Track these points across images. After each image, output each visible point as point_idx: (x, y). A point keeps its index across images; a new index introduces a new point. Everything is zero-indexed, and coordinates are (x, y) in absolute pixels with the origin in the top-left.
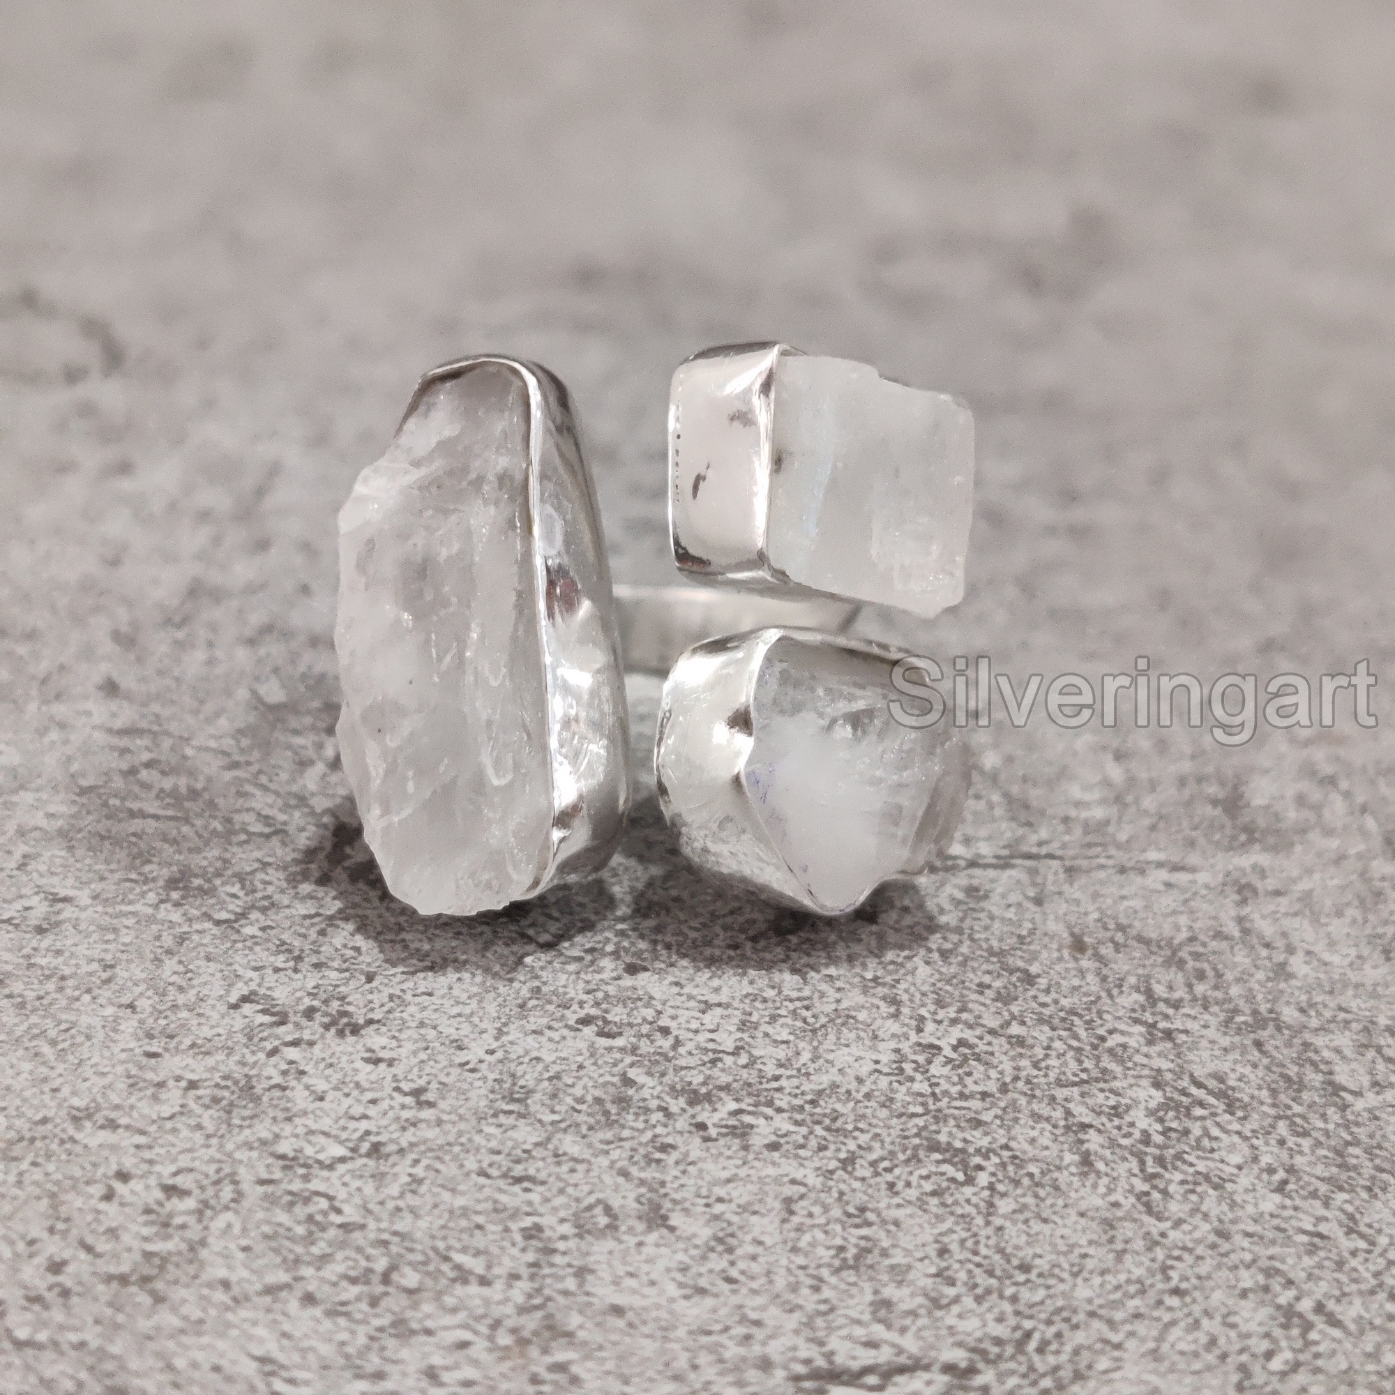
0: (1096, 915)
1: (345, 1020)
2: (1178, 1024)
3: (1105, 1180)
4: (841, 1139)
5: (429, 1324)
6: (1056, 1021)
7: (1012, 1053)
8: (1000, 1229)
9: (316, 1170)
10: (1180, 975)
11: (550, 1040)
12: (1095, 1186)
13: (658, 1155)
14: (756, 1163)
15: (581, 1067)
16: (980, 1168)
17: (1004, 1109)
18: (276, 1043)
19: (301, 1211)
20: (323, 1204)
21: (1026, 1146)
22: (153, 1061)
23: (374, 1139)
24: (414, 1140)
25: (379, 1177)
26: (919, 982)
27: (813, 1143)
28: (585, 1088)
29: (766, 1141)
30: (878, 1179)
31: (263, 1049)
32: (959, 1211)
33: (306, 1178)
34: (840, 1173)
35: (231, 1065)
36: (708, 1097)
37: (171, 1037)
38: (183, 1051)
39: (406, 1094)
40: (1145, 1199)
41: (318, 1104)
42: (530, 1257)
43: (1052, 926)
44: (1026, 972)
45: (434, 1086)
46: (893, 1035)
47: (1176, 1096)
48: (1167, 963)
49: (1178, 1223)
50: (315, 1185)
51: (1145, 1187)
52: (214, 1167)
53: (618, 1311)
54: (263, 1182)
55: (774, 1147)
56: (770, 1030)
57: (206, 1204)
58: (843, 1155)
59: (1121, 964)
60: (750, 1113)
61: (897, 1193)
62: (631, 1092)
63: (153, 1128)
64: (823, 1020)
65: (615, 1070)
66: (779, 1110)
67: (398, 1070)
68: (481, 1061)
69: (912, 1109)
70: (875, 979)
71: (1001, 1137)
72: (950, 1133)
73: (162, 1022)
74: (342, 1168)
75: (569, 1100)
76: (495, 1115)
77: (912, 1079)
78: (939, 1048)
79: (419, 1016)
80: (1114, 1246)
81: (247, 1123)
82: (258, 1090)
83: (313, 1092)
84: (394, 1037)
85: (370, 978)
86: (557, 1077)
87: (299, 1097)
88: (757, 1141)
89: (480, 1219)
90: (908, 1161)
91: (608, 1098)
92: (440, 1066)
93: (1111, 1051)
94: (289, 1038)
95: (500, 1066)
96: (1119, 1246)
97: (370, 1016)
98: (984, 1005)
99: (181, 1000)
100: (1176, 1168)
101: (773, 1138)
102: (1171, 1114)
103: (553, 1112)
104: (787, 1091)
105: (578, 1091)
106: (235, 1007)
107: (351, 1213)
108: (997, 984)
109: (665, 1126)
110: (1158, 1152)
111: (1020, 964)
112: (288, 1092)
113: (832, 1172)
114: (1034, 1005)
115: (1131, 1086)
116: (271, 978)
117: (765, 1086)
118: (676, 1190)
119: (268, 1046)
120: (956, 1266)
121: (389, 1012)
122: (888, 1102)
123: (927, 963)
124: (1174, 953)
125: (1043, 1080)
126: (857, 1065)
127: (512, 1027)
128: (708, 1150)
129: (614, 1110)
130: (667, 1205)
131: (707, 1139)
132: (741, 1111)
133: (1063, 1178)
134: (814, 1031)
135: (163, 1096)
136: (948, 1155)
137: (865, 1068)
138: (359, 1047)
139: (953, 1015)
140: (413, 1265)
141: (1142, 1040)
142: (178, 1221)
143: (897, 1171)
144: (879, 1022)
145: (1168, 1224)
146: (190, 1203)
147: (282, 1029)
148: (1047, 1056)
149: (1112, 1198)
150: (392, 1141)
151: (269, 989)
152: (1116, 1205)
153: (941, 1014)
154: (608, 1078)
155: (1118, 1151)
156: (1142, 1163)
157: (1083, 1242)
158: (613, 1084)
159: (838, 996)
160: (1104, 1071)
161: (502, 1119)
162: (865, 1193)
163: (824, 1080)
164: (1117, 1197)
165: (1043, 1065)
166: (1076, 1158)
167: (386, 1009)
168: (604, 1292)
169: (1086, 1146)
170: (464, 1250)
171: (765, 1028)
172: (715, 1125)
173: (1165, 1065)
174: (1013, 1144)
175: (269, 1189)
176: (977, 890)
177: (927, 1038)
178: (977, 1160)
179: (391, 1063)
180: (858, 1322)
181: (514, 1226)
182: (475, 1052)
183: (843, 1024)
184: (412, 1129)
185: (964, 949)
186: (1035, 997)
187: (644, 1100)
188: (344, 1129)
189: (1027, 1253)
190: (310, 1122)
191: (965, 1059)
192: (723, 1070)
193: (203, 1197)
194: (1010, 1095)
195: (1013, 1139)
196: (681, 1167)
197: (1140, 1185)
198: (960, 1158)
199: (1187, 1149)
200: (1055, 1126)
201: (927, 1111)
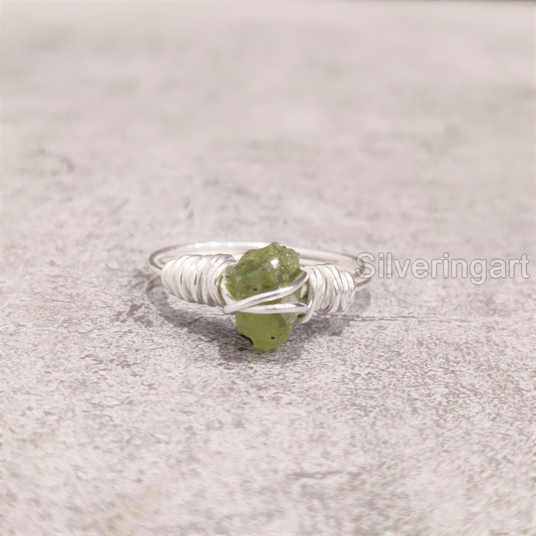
0: (429, 335)
1: (125, 363)
2: (457, 369)
3: (421, 416)
4: (317, 401)
6: (408, 367)
7: (389, 377)
8: (377, 430)
9: (107, 408)
10: (460, 354)
12: (417, 418)
13: (242, 406)
14: (282, 409)
16: (371, 411)
17: (384, 394)
18: (97, 370)
19: (97, 420)
20: (108, 418)
21: (391, 405)
22: (48, 374)
23: (131, 399)
25: (131, 411)
27: (305, 403)
28: (217, 385)
29: (287, 402)
30: (330, 414)
32: (361, 424)
33: (102, 411)
34: (315, 412)
35: (79, 376)
36: (265, 388)
37: (56, 367)
39: (145, 386)
41: (110, 388)
42: (187, 435)
43: (411, 338)
44: (398, 352)
45: (158, 383)
46: (342, 371)
47: (454, 391)
48: (456, 350)
49: (450, 430)
50: (105, 413)
51: (438, 418)
52: (66, 406)
54: (84, 411)
55: (289, 404)
57: (61, 418)
58: (317, 407)
59: (437, 350)
60: (281, 393)
61: (336, 419)
62: (235, 386)
64: (315, 365)
65: (229, 380)
66: (293, 393)
67: (144, 378)
69: (346, 393)
70: (337, 354)
71: (381, 402)
72: (361, 401)
73: (54, 363)
74: (117, 408)
75: (210, 388)
76: (180, 392)
77: (348, 384)
78: (360, 375)
79: (154, 362)
80: (422, 436)
81: (81, 393)
82: (88, 383)
83: (110, 385)
84: (144, 368)
86: (206, 381)
87: (103, 385)
88: (283, 402)
89: (168, 424)
90: (343, 409)
91: (225, 388)
93: (429, 376)
94: (103, 368)
96: (424, 436)
98: (381, 362)
100: (450, 413)
101: (289, 401)
102: (451, 396)
103: (203, 392)
104: (297, 387)
105: (214, 386)
107: (117, 421)
108: (386, 355)
109: (247, 396)
110: (444, 408)
111: (396, 350)
112: (99, 385)
113: (311, 412)
114: (400, 362)
115: (436, 387)
117: (288, 385)
118: (248, 416)
119: (94, 370)
120: (357, 441)
122: (337, 391)
123: (359, 349)
124: (459, 347)
125: (400, 385)
126: (326, 379)
127: (191, 366)
128: (263, 404)
129: (227, 391)
130: (244, 420)
131: (263, 401)
132: (278, 393)
133: (404, 415)
134: (311, 369)
135: (50, 384)
136: (359, 407)
137: (329, 381)
138: (129, 371)
139: (367, 365)
140: (140, 438)
141: (442, 373)
142: (49, 423)
143: (338, 412)
145: (446, 430)
146: (55, 417)
147: (100, 365)
148: (403, 378)
149: (423, 422)
150: (138, 400)
152: (425, 424)
153: (362, 364)
154: (227, 382)
155: (428, 407)
157: (410, 435)
158: (228, 384)
159: (322, 358)
160: (426, 383)
162: (324, 418)
164: (426, 421)
165: (401, 380)
166: (411, 409)
167: (142, 360)
168: (214, 447)
169: (415, 405)
170: (161, 433)
171: (291, 367)
172: (267, 397)
173: (450, 381)
174: (386, 404)
175: (87, 414)
176: (382, 327)
177: (355, 372)
178: (371, 409)
180: (315, 458)
181: (182, 426)
183: (323, 367)
184: (146, 396)
186: (401, 360)
187: (240, 389)
188: (120, 396)
189: (387, 438)
190: (106, 394)
191: (370, 378)
192: (273, 380)
193: (60, 415)
194: (387, 389)
196: (251, 409)
197: (435, 418)
198: (364, 408)
199: (456, 407)
200: (403, 399)
201: (352, 394)
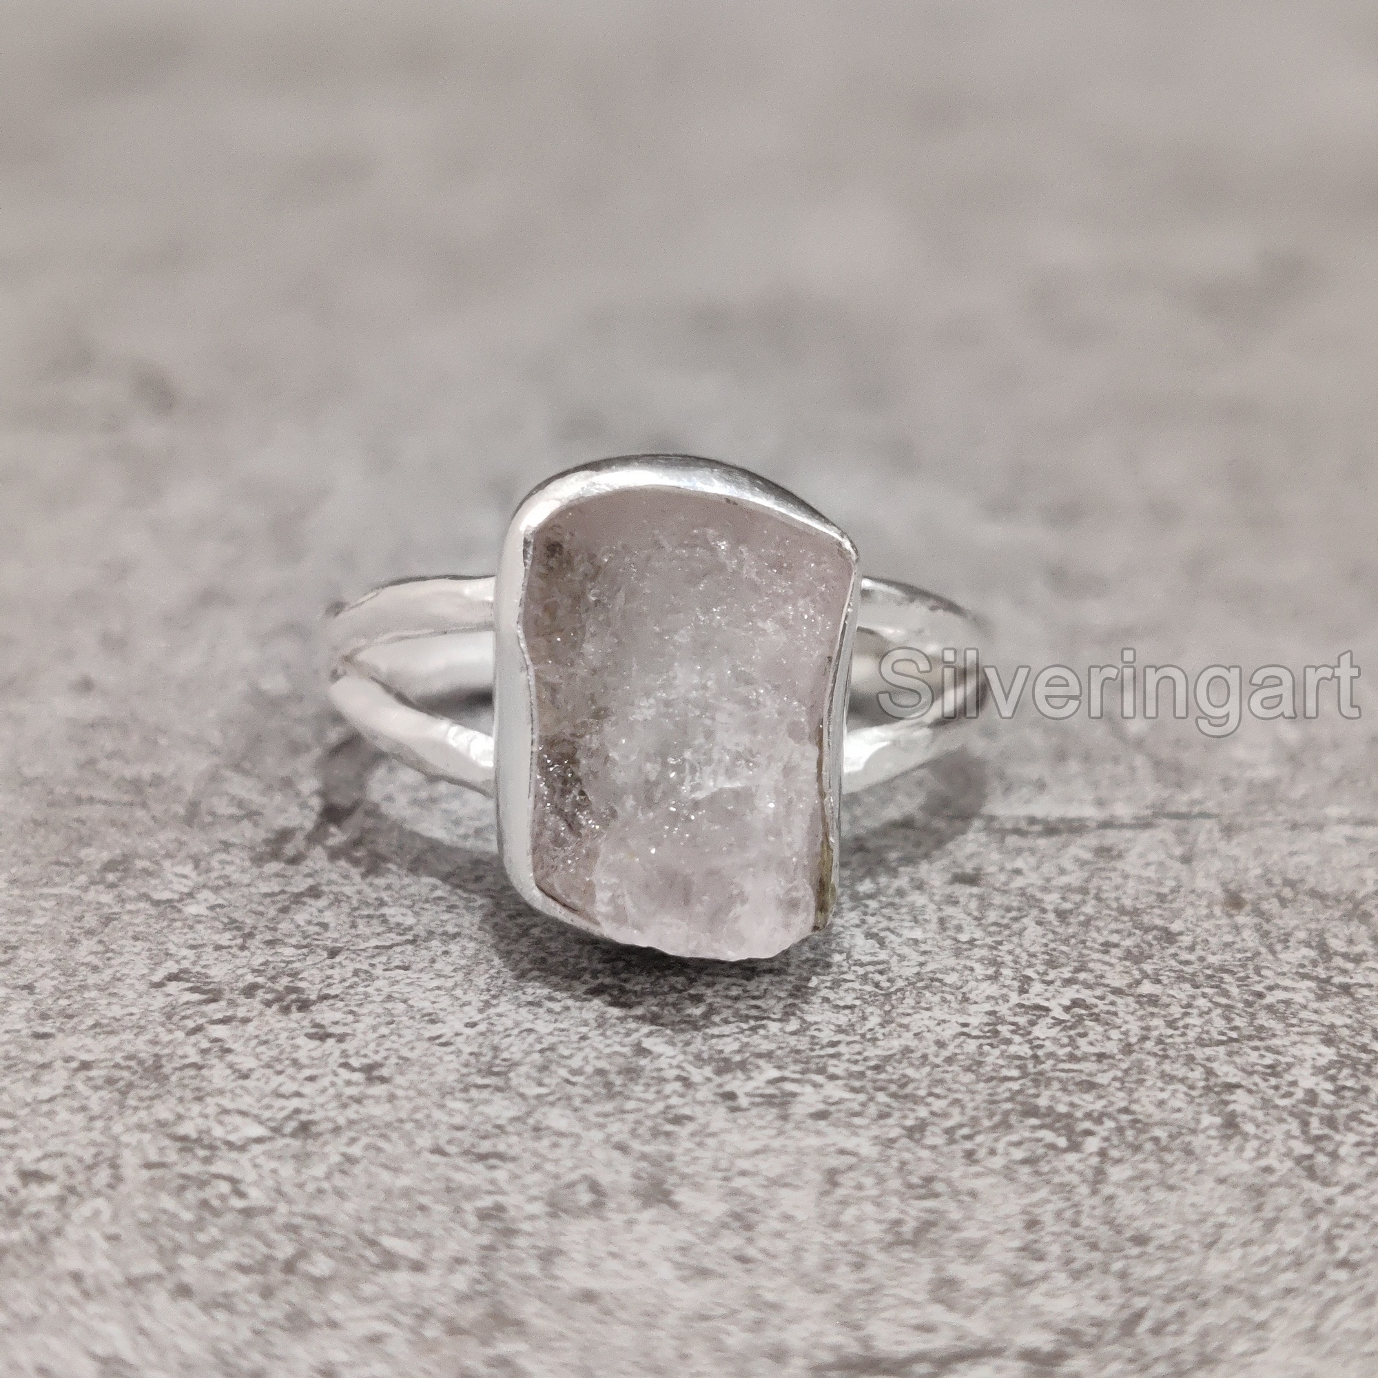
0: (1258, 871)
1: (294, 996)
2: (1359, 979)
3: (1254, 1144)
4: (910, 1105)
5: (337, 1316)
6: (1201, 979)
7: (1141, 1012)
8: (1110, 1198)
9: (224, 1151)
10: (1363, 928)
11: (550, 1011)
12: (1241, 1150)
13: (669, 1128)
14: (797, 1134)
15: (584, 1038)
16: (1089, 1133)
17: (1126, 1071)
18: (201, 1021)
19: (191, 1196)
20: (225, 1187)
21: (1151, 1109)
22: (41, 1042)
23: (304, 1117)
24: (354, 1116)
25: (302, 1159)
26: (1026, 943)
27: (872, 1110)
28: (586, 1059)
29: (812, 1110)
30: (954, 1147)
31: (183, 1028)
32: (1057, 1180)
33: (207, 1161)
34: (904, 1142)
35: (141, 1046)
36: (742, 1066)
37: (71, 1017)
38: (82, 1032)
39: (354, 1070)
40: (1306, 1163)
41: (241, 1082)
42: (485, 1239)
43: (1201, 883)
44: (1165, 930)
45: (393, 1060)
46: (989, 998)
47: (1354, 1053)
48: (1348, 917)
49: (1350, 1189)
50: (219, 1167)
51: (1308, 1150)
52: (93, 1150)
53: (589, 1297)
54: (149, 1166)
55: (821, 1115)
56: (831, 995)
57: (72, 1190)
58: (909, 1122)
59: (1287, 919)
60: (794, 1081)
61: (976, 1162)
62: (643, 1062)
63: (23, 1112)
64: (900, 983)
65: (628, 1040)
66: (833, 1077)
67: (349, 1046)
68: (457, 1034)
69: (1005, 1072)
70: (972, 942)
71: (1120, 1100)
72: (1053, 1098)
73: (63, 1002)
74: (256, 1149)
75: (563, 1073)
76: (465, 1090)
77: (1008, 1042)
78: (1047, 1010)
79: (386, 990)
80: (1261, 1215)
81: (145, 1104)
82: (167, 1069)
83: (239, 1071)
84: (351, 1012)
85: (333, 953)
86: (552, 1048)
87: (218, 1074)
88: (798, 1110)
89: (424, 1200)
90: (994, 1128)
91: (613, 1069)
92: (403, 1041)
93: (1270, 1008)
94: (219, 1016)
95: (481, 1039)
96: (1268, 1213)
97: (326, 991)
98: (1111, 965)
99: (92, 979)
100: (1348, 1129)
101: (822, 1107)
102: (1346, 1072)
103: (540, 1084)
104: (846, 1057)
105: (576, 1062)
106: (159, 985)
107: (256, 1196)
108: (1128, 943)
109: (682, 1096)
110: (1326, 1112)
111: (1159, 922)
112: (204, 1072)
113: (893, 1141)
114: (1173, 963)
115: (1295, 1043)
116: (209, 955)
117: (817, 1053)
118: (687, 1164)
119: (190, 1024)
120: (1048, 1239)
121: (351, 987)
122: (975, 1065)
123: (1040, 923)
124: (1357, 906)
125: (1179, 1040)
126: (939, 1029)
127: (503, 999)
128: (735, 1121)
129: (618, 1080)
130: (672, 1179)
131: (734, 1110)
132: (783, 1079)
133: (1198, 1142)
134: (888, 996)
135: (46, 1076)
136: (1048, 1120)
137: (948, 1032)
138: (306, 1023)
139: (1067, 975)
140: (328, 1253)
141: (1311, 996)
142: (33, 1208)
143: (979, 1139)
144: (972, 984)
145: (1337, 1190)
146: (52, 1189)
147: (213, 1006)
148: (1186, 1014)
149: (1263, 1163)
150: (328, 1119)
151: (205, 966)
152: (1268, 1170)
153: (1052, 975)
154: (617, 1048)
155: (1273, 1112)
156: (1305, 1124)
157: (1221, 1210)
158: (623, 1055)
159: (922, 959)
160: (1261, 1028)
161: (474, 1093)
162: (935, 1161)
163: (896, 1044)
164: (1271, 1160)
165: (1181, 1024)
166: (1218, 1120)
167: (347, 984)
168: (573, 1276)
169: (1231, 1107)
170: (399, 1233)
171: (825, 993)
172: (747, 1095)
173: (1339, 1020)
174: (1134, 1107)
175: (158, 1173)
176: (1109, 850)
177: (1031, 999)
178: (1087, 1125)
179: (341, 1038)
180: (910, 1303)
181: (468, 1207)
182: (452, 1025)
183: (926, 988)
184: (355, 1106)
185: (1088, 909)
186: (1174, 955)
187: (660, 1070)
188: (269, 1107)
189: (1145, 1225)
190: (226, 1102)
191: (1081, 1019)
192: (766, 1037)
193: (69, 1182)
194: (1134, 1056)
195: (1136, 1101)
196: (697, 1139)
197: (1301, 1148)
198: (1064, 1123)
199: (1366, 1109)
200: (1192, 1087)
201: (1025, 1074)
